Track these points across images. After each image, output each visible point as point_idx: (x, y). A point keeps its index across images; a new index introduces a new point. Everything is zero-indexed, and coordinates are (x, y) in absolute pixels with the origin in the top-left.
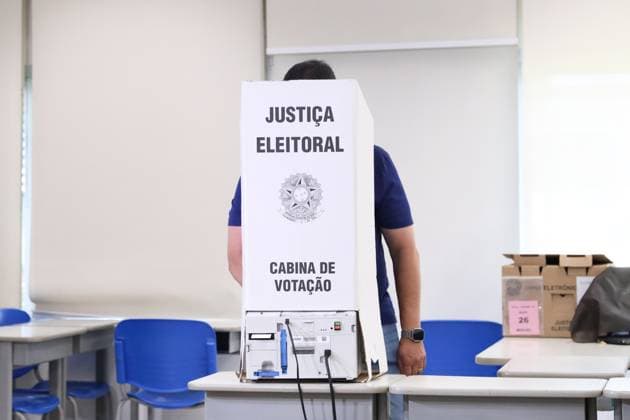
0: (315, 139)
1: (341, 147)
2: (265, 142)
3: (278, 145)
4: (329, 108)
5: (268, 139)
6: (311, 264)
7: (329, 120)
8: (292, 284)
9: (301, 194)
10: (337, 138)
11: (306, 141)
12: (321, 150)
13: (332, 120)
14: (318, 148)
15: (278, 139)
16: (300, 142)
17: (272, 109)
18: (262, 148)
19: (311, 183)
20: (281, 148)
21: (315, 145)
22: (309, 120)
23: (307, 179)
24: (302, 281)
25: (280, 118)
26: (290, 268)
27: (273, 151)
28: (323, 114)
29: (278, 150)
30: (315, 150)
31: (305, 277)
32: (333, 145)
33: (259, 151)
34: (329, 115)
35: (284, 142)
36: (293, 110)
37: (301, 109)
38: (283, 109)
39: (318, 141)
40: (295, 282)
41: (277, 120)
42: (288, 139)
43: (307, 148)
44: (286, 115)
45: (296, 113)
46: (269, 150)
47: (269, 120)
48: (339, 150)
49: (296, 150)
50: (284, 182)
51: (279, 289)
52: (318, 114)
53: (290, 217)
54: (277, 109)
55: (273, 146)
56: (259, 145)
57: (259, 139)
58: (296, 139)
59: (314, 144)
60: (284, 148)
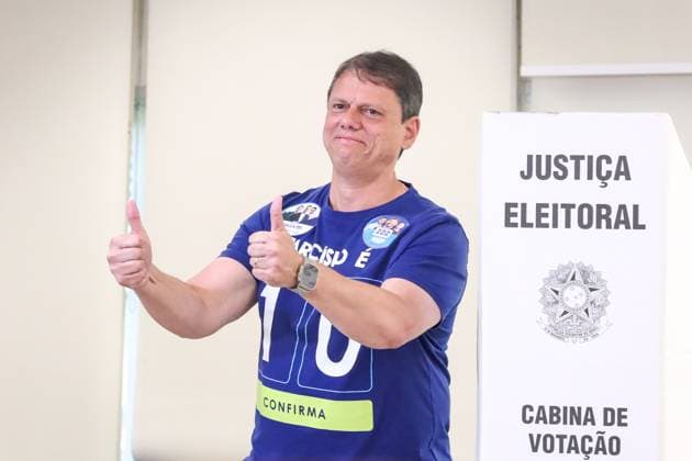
0: (600, 207)
1: (640, 223)
2: (518, 210)
3: (539, 215)
4: (623, 159)
5: (524, 206)
6: (589, 409)
7: (622, 178)
8: (557, 441)
9: (574, 296)
10: (636, 208)
11: (585, 211)
12: (609, 226)
13: (628, 178)
14: (604, 222)
15: (539, 206)
16: (574, 213)
17: (530, 158)
18: (513, 220)
19: (592, 278)
20: (544, 220)
21: (600, 217)
22: (590, 177)
23: (585, 273)
24: (573, 437)
25: (543, 173)
26: (554, 415)
27: (531, 225)
28: (613, 167)
29: (540, 225)
30: (599, 226)
31: (579, 431)
32: (628, 219)
33: (508, 224)
34: (623, 171)
35: (549, 211)
36: (565, 160)
37: (577, 159)
38: (548, 157)
39: (604, 212)
40: (562, 437)
41: (539, 176)
42: (555, 206)
43: (585, 222)
44: (554, 168)
45: (570, 165)
46: (525, 224)
47: (526, 176)
48: (638, 226)
49: (568, 225)
50: (547, 275)
51: (535, 449)
52: (605, 167)
53: (557, 333)
54: (539, 157)
55: (531, 218)
56: (508, 215)
57: (508, 206)
58: (568, 207)
59: (597, 216)
60: (549, 220)
